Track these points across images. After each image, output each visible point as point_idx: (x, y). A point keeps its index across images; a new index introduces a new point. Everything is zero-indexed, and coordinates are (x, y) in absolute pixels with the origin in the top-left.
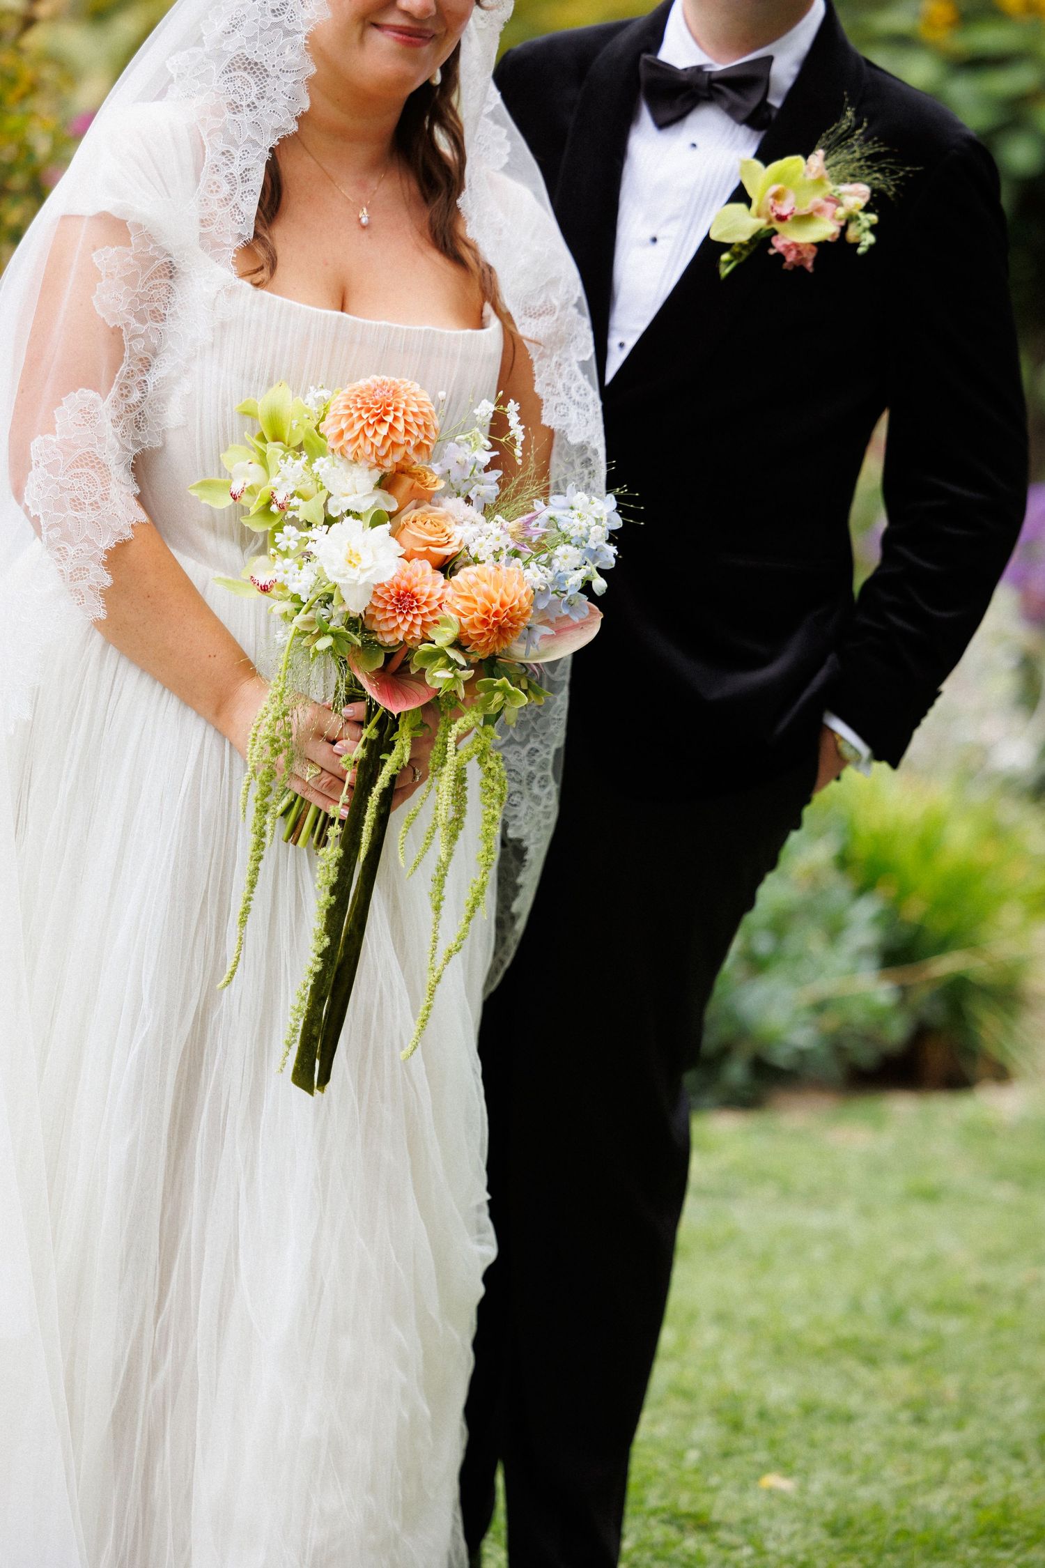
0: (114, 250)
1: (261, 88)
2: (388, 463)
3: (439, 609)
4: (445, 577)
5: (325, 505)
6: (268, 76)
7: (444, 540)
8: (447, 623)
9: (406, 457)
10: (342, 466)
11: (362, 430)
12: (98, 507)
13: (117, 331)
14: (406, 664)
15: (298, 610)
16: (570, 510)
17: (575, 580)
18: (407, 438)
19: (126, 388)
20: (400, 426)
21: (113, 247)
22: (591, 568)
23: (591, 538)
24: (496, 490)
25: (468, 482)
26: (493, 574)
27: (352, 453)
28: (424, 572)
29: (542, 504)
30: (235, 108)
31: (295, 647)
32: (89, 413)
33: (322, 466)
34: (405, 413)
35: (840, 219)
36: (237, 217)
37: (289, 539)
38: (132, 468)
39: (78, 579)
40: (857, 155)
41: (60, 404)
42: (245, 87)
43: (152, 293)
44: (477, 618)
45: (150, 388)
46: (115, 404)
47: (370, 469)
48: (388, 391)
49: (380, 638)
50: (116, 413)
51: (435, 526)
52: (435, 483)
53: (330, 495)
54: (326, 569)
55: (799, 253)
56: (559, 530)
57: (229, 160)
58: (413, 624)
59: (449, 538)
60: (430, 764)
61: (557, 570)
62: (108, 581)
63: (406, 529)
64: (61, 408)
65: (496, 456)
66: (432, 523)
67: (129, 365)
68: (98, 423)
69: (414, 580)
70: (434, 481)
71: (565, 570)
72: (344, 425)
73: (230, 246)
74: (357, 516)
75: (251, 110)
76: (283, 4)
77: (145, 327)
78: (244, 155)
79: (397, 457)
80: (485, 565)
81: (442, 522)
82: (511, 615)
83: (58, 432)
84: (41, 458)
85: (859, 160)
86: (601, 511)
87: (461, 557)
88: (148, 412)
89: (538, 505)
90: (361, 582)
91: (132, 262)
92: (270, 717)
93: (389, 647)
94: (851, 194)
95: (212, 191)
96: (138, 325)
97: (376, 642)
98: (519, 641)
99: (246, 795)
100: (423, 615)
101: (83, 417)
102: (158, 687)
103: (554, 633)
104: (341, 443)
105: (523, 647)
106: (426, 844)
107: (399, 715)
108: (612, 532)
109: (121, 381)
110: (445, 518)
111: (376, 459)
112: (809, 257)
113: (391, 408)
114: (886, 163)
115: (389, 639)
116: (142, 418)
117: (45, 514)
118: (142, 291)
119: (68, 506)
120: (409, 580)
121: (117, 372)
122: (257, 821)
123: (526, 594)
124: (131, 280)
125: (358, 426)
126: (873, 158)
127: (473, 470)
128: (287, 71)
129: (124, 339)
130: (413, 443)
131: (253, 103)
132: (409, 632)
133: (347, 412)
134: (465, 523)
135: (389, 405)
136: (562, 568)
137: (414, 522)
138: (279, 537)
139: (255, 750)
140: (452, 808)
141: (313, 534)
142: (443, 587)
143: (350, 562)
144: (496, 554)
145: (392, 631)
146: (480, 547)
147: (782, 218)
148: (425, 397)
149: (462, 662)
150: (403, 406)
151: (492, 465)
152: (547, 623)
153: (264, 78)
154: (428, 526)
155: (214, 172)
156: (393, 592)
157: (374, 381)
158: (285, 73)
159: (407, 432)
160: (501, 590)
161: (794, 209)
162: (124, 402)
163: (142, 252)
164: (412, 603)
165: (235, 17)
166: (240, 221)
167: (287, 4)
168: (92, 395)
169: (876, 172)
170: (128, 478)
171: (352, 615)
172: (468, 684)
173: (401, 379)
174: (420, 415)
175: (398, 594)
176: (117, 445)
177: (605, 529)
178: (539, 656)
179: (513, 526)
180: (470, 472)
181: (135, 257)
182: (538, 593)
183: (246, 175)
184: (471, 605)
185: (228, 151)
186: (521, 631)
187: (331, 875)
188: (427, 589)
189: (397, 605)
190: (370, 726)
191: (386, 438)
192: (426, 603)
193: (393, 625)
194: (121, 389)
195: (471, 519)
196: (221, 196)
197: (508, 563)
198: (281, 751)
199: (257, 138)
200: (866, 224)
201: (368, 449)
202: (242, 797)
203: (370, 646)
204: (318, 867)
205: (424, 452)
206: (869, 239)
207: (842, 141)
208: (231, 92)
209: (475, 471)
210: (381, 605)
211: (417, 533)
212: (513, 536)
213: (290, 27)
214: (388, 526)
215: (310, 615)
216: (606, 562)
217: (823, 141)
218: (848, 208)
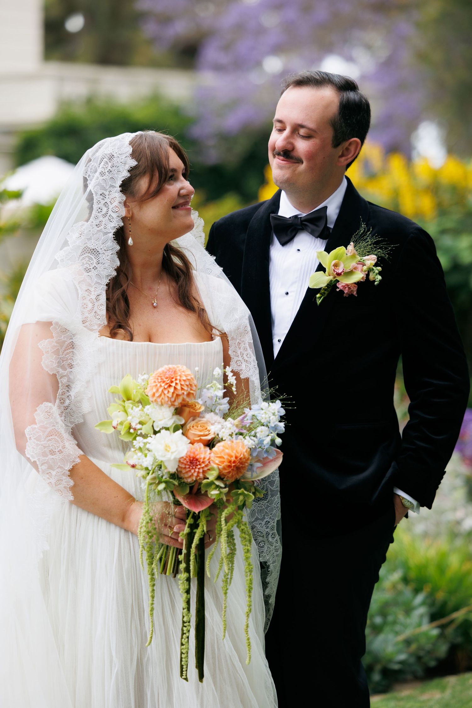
0: (47, 341)
1: (97, 259)
2: (177, 404)
3: (209, 464)
4: (210, 449)
5: (153, 426)
6: (99, 254)
7: (207, 433)
8: (213, 469)
9: (184, 400)
10: (157, 408)
11: (162, 391)
12: (62, 452)
13: (55, 375)
14: (199, 490)
15: (148, 474)
16: (262, 410)
17: (267, 440)
18: (183, 392)
19: (63, 399)
20: (179, 387)
21: (46, 340)
22: (274, 435)
23: (271, 422)
24: (228, 407)
25: (215, 405)
26: (230, 445)
27: (160, 401)
28: (200, 448)
29: (248, 410)
30: (88, 270)
31: (149, 491)
32: (50, 412)
33: (148, 409)
34: (180, 381)
35: (365, 271)
36: (97, 317)
37: (140, 443)
38: (71, 434)
39: (58, 484)
40: (370, 243)
41: (36, 410)
42: (91, 260)
43: (67, 356)
44: (226, 465)
45: (73, 398)
46: (59, 407)
47: (170, 407)
48: (172, 372)
49: (185, 480)
50: (60, 411)
51: (202, 427)
52: (200, 408)
53: (154, 422)
54: (156, 455)
55: (349, 288)
56: (258, 420)
57: (89, 293)
58: (199, 472)
59: (209, 431)
60: (216, 531)
61: (259, 438)
62: (72, 483)
63: (190, 431)
64: (36, 412)
65: (225, 392)
66: (201, 426)
67: (62, 389)
68: (54, 416)
69: (196, 453)
70: (199, 407)
71: (263, 437)
72: (154, 390)
73: (96, 330)
74: (167, 429)
75: (95, 270)
76: (100, 222)
77: (66, 372)
78: (95, 289)
79: (180, 400)
80: (225, 441)
81: (205, 425)
82: (241, 461)
83: (37, 423)
84: (31, 436)
85: (370, 245)
86: (274, 409)
87: (216, 439)
88: (74, 408)
89: (247, 410)
90: (172, 458)
91: (55, 344)
92: (145, 522)
93: (190, 484)
94: (368, 260)
95: (84, 308)
96: (63, 371)
97: (184, 482)
98: (247, 471)
99: (142, 558)
100: (203, 468)
101: (48, 414)
102: (96, 518)
103: (262, 465)
104: (155, 398)
105: (250, 473)
106: (220, 566)
107: (199, 513)
108: (281, 417)
109: (60, 397)
110: (206, 423)
111: (171, 403)
112: (355, 289)
113: (173, 380)
114: (383, 245)
115: (189, 480)
116: (72, 411)
117: (39, 459)
118: (62, 356)
119: (48, 454)
120: (194, 453)
121: (57, 393)
122: (149, 569)
123: (246, 451)
124: (57, 352)
125: (160, 390)
126: (376, 243)
127: (216, 399)
128: (107, 250)
129: (58, 378)
130: (185, 393)
131: (95, 267)
132: (198, 476)
133: (155, 384)
134: (216, 424)
135: (173, 378)
136: (261, 437)
137: (193, 427)
138: (135, 442)
139: (141, 538)
140: (228, 548)
141: (149, 439)
142: (210, 454)
143: (166, 450)
144: (231, 435)
145: (190, 477)
146: (224, 434)
147: (339, 274)
148: (188, 372)
149: (222, 485)
150: (178, 378)
151: (225, 395)
152: (259, 461)
153: (98, 255)
154: (199, 428)
155: (84, 300)
156: (188, 459)
157: (166, 368)
158: (107, 251)
159: (182, 389)
160: (234, 451)
161: (344, 269)
162: (63, 406)
163: (59, 340)
164: (197, 463)
165: (80, 230)
166: (98, 318)
167: (102, 221)
168: (50, 404)
169: (378, 249)
170: (71, 438)
171: (171, 473)
172: (227, 494)
173: (177, 366)
174: (187, 380)
175: (190, 460)
176: (64, 425)
177: (277, 417)
178: (257, 477)
179: (236, 422)
180: (215, 401)
181: (57, 342)
182: (251, 450)
183: (98, 298)
184: (222, 460)
185: (88, 289)
186: (247, 467)
187: (186, 586)
188: (202, 456)
189: (190, 465)
190: (189, 518)
191: (173, 393)
192: (203, 462)
193: (190, 474)
194: (60, 400)
195: (218, 421)
196: (88, 309)
197: (236, 439)
198: (153, 536)
199: (99, 281)
200: (377, 272)
201: (167, 399)
202: (140, 560)
203: (182, 485)
204: (179, 584)
205: (191, 396)
206: (379, 278)
207: (362, 237)
208: (85, 264)
209: (217, 400)
210: (183, 466)
211: (194, 432)
212: (237, 426)
213: (105, 231)
214: (181, 431)
215: (154, 475)
216: (280, 430)
217: (353, 239)
218: (368, 266)
